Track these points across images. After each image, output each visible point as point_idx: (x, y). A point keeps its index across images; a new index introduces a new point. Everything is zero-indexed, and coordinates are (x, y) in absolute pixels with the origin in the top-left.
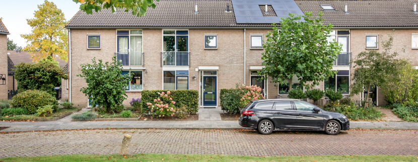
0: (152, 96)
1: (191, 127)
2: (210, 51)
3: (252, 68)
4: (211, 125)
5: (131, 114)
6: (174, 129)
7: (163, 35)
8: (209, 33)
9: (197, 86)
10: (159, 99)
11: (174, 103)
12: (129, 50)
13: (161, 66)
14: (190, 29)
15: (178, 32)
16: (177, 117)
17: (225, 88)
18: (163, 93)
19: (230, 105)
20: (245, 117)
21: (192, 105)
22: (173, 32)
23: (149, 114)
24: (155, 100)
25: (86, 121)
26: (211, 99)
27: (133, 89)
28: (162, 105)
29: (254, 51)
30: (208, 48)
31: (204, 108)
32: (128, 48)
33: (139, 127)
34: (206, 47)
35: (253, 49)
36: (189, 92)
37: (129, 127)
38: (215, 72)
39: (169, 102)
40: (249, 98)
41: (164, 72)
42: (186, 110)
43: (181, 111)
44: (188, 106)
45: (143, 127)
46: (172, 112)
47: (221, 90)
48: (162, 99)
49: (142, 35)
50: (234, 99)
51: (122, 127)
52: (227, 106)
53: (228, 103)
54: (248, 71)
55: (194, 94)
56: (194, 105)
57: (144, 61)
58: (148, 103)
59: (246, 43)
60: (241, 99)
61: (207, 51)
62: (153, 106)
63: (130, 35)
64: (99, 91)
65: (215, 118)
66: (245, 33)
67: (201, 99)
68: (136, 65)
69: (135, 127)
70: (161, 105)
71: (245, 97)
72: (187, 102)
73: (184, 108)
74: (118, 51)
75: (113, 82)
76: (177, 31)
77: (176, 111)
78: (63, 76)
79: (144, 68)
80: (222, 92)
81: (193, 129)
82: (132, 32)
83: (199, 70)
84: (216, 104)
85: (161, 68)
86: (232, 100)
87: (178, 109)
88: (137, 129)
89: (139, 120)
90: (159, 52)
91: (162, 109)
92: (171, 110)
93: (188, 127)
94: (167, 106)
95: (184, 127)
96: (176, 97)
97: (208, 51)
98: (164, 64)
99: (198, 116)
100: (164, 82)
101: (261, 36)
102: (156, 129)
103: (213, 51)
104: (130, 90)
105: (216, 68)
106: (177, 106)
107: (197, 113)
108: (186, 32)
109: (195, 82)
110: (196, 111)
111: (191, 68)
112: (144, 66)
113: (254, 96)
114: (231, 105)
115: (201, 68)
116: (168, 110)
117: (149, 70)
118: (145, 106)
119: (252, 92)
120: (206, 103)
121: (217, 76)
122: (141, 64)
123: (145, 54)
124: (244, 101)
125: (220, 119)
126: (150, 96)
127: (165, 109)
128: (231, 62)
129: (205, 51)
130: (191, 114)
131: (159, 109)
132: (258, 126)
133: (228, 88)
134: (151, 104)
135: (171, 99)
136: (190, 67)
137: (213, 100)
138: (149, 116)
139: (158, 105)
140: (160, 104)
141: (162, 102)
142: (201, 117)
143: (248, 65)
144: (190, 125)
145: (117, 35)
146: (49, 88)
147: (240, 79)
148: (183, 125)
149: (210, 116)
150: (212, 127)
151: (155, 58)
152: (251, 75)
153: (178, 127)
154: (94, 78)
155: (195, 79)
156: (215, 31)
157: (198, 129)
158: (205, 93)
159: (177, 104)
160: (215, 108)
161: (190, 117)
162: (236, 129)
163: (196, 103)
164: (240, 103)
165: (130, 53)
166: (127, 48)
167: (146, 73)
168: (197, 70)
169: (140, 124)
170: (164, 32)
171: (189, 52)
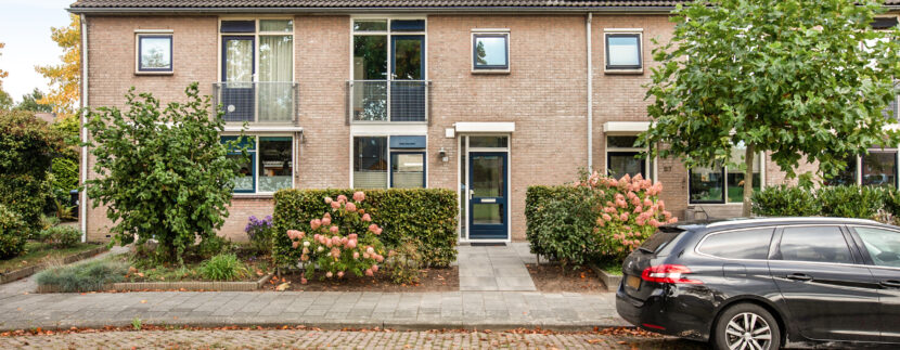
0: (307, 209)
1: (435, 321)
2: (490, 79)
3: (614, 127)
4: (506, 313)
5: (239, 267)
6: (372, 328)
7: (352, 33)
8: (487, 25)
9: (451, 180)
10: (327, 219)
11: (379, 231)
12: (257, 75)
13: (347, 124)
14: (430, 16)
15: (396, 25)
16: (386, 279)
17: (539, 183)
18: (342, 198)
19: (561, 237)
20: (657, 292)
21: (438, 236)
22: (383, 27)
23: (300, 265)
24: (315, 222)
25: (84, 291)
26: (490, 219)
27: (267, 189)
28: (337, 239)
29: (616, 79)
30: (483, 70)
31: (473, 244)
32: (254, 72)
33: (248, 320)
34: (476, 68)
35: (614, 72)
36: (427, 194)
37: (210, 320)
38: (502, 140)
39: (360, 230)
40: (625, 215)
41: (357, 140)
42: (418, 256)
43: (402, 259)
44: (425, 240)
45: (263, 320)
46: (369, 262)
47: (531, 190)
48: (337, 219)
49: (293, 33)
50: (577, 220)
51: (187, 320)
52: (553, 244)
53: (555, 231)
54: (599, 136)
55: (443, 201)
56: (443, 238)
57: (297, 110)
58: (292, 233)
59: (593, 55)
60: (599, 221)
61: (479, 78)
62: (306, 244)
63: (258, 34)
64: (139, 191)
65: (514, 283)
66: (589, 25)
67: (463, 218)
68: (275, 119)
69: (232, 320)
70: (331, 239)
71: (610, 214)
72: (419, 228)
73: (411, 248)
74: (224, 79)
75: (185, 165)
76: (393, 23)
77: (386, 257)
78: (64, 151)
79: (300, 129)
80: (534, 196)
81: (442, 328)
82: (265, 25)
83: (457, 134)
84: (506, 233)
85: (344, 128)
86: (569, 221)
87: (392, 252)
88: (240, 327)
89: (261, 288)
90: (342, 81)
91: (336, 253)
92: (366, 256)
93: (423, 319)
94: (353, 242)
95: (409, 321)
96: (386, 213)
97: (484, 79)
98: (357, 117)
99: (457, 276)
100: (356, 169)
101: (637, 36)
102: (309, 327)
103: (498, 80)
104: (258, 193)
105: (509, 127)
106: (389, 240)
107: (452, 263)
108: (420, 25)
109: (445, 168)
110: (451, 257)
111: (435, 126)
112: (296, 122)
113: (638, 209)
114: (566, 238)
115: (463, 127)
116: (356, 255)
117: (312, 135)
118: (284, 241)
119: (631, 195)
120: (476, 231)
121: (508, 150)
122: (289, 118)
123: (299, 88)
124: (607, 224)
125: (531, 284)
126: (303, 208)
127: (346, 253)
128: (552, 109)
129: (473, 79)
130: (433, 266)
131: (325, 252)
132: (713, 333)
133: (549, 182)
134: (299, 234)
135: (367, 217)
136: (430, 125)
137: (499, 223)
138: (299, 272)
139: (322, 238)
140: (331, 235)
141: (335, 228)
142: (468, 276)
143: (599, 118)
144: (432, 312)
145: (220, 34)
146: (20, 185)
147: (577, 160)
148: (408, 313)
149: (497, 272)
150: (511, 322)
151: (330, 100)
152: (607, 150)
153: (389, 320)
154: (122, 149)
155: (445, 159)
156: (504, 20)
157: (461, 328)
158: (475, 201)
159: (390, 234)
160: (504, 244)
161: (429, 278)
162: (598, 329)
163: (449, 233)
164: (597, 231)
165: (257, 86)
166: (248, 71)
167: (304, 142)
168: (450, 133)
169: (256, 307)
170: (356, 23)
171: (427, 80)
